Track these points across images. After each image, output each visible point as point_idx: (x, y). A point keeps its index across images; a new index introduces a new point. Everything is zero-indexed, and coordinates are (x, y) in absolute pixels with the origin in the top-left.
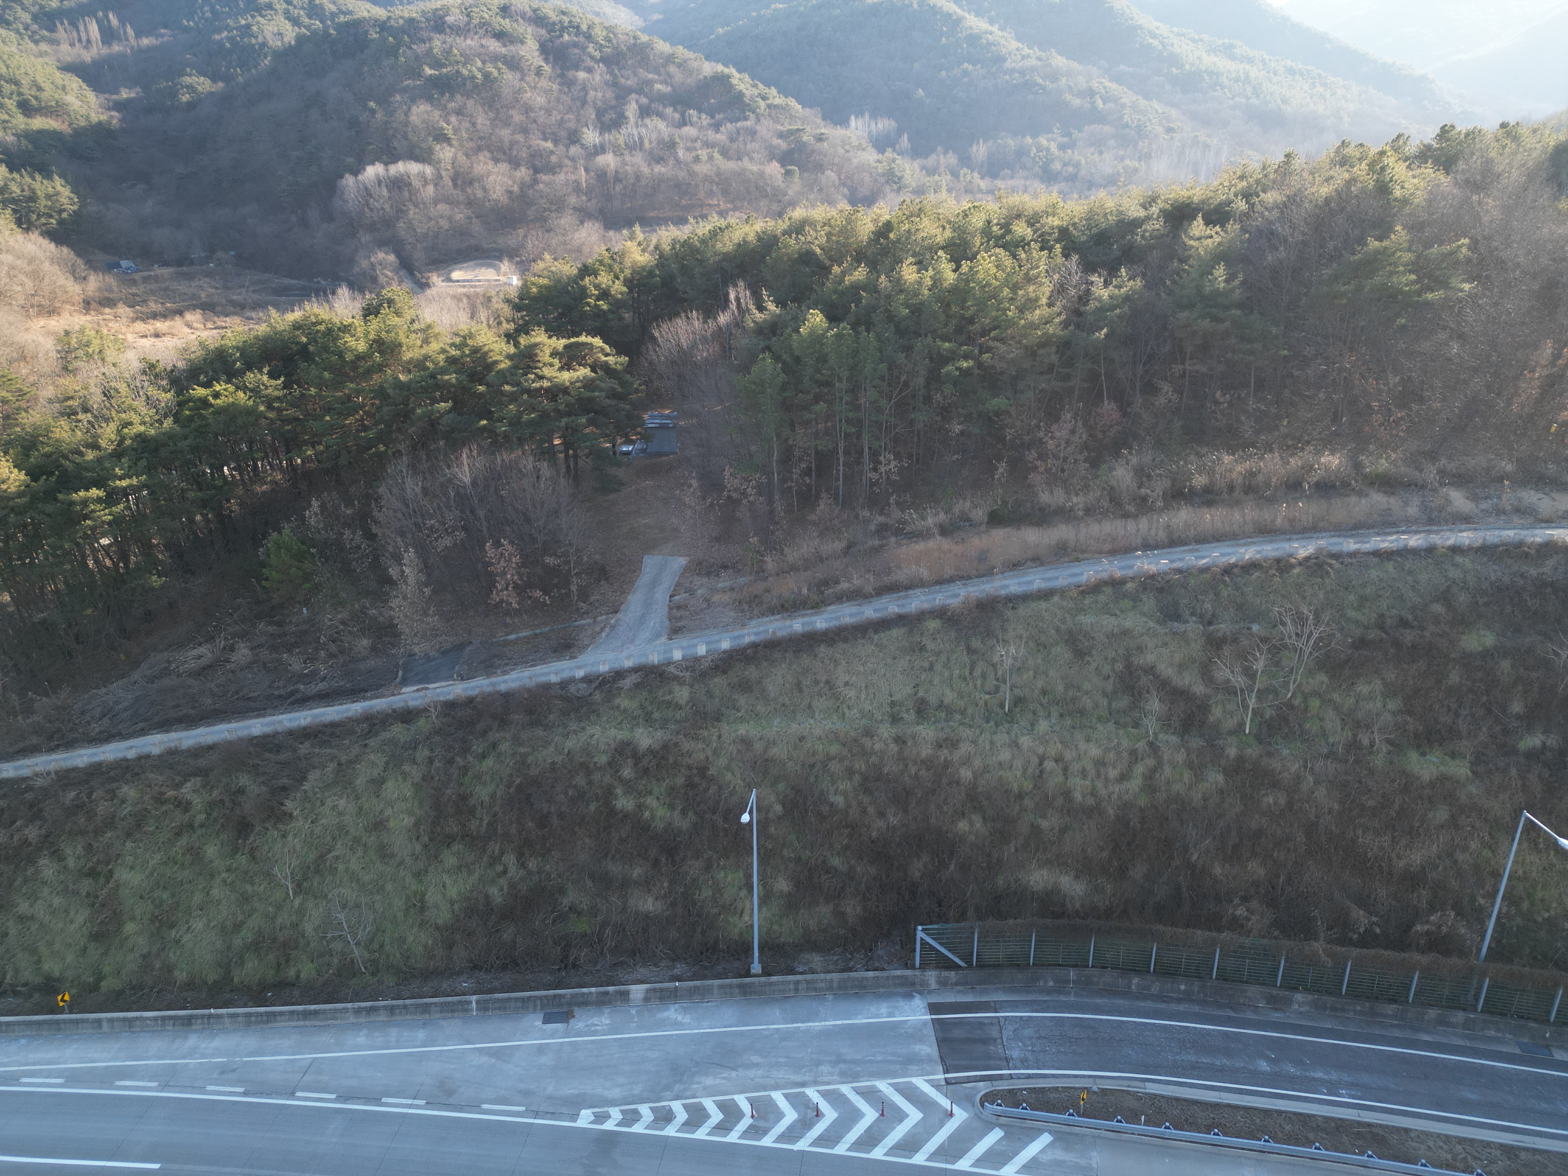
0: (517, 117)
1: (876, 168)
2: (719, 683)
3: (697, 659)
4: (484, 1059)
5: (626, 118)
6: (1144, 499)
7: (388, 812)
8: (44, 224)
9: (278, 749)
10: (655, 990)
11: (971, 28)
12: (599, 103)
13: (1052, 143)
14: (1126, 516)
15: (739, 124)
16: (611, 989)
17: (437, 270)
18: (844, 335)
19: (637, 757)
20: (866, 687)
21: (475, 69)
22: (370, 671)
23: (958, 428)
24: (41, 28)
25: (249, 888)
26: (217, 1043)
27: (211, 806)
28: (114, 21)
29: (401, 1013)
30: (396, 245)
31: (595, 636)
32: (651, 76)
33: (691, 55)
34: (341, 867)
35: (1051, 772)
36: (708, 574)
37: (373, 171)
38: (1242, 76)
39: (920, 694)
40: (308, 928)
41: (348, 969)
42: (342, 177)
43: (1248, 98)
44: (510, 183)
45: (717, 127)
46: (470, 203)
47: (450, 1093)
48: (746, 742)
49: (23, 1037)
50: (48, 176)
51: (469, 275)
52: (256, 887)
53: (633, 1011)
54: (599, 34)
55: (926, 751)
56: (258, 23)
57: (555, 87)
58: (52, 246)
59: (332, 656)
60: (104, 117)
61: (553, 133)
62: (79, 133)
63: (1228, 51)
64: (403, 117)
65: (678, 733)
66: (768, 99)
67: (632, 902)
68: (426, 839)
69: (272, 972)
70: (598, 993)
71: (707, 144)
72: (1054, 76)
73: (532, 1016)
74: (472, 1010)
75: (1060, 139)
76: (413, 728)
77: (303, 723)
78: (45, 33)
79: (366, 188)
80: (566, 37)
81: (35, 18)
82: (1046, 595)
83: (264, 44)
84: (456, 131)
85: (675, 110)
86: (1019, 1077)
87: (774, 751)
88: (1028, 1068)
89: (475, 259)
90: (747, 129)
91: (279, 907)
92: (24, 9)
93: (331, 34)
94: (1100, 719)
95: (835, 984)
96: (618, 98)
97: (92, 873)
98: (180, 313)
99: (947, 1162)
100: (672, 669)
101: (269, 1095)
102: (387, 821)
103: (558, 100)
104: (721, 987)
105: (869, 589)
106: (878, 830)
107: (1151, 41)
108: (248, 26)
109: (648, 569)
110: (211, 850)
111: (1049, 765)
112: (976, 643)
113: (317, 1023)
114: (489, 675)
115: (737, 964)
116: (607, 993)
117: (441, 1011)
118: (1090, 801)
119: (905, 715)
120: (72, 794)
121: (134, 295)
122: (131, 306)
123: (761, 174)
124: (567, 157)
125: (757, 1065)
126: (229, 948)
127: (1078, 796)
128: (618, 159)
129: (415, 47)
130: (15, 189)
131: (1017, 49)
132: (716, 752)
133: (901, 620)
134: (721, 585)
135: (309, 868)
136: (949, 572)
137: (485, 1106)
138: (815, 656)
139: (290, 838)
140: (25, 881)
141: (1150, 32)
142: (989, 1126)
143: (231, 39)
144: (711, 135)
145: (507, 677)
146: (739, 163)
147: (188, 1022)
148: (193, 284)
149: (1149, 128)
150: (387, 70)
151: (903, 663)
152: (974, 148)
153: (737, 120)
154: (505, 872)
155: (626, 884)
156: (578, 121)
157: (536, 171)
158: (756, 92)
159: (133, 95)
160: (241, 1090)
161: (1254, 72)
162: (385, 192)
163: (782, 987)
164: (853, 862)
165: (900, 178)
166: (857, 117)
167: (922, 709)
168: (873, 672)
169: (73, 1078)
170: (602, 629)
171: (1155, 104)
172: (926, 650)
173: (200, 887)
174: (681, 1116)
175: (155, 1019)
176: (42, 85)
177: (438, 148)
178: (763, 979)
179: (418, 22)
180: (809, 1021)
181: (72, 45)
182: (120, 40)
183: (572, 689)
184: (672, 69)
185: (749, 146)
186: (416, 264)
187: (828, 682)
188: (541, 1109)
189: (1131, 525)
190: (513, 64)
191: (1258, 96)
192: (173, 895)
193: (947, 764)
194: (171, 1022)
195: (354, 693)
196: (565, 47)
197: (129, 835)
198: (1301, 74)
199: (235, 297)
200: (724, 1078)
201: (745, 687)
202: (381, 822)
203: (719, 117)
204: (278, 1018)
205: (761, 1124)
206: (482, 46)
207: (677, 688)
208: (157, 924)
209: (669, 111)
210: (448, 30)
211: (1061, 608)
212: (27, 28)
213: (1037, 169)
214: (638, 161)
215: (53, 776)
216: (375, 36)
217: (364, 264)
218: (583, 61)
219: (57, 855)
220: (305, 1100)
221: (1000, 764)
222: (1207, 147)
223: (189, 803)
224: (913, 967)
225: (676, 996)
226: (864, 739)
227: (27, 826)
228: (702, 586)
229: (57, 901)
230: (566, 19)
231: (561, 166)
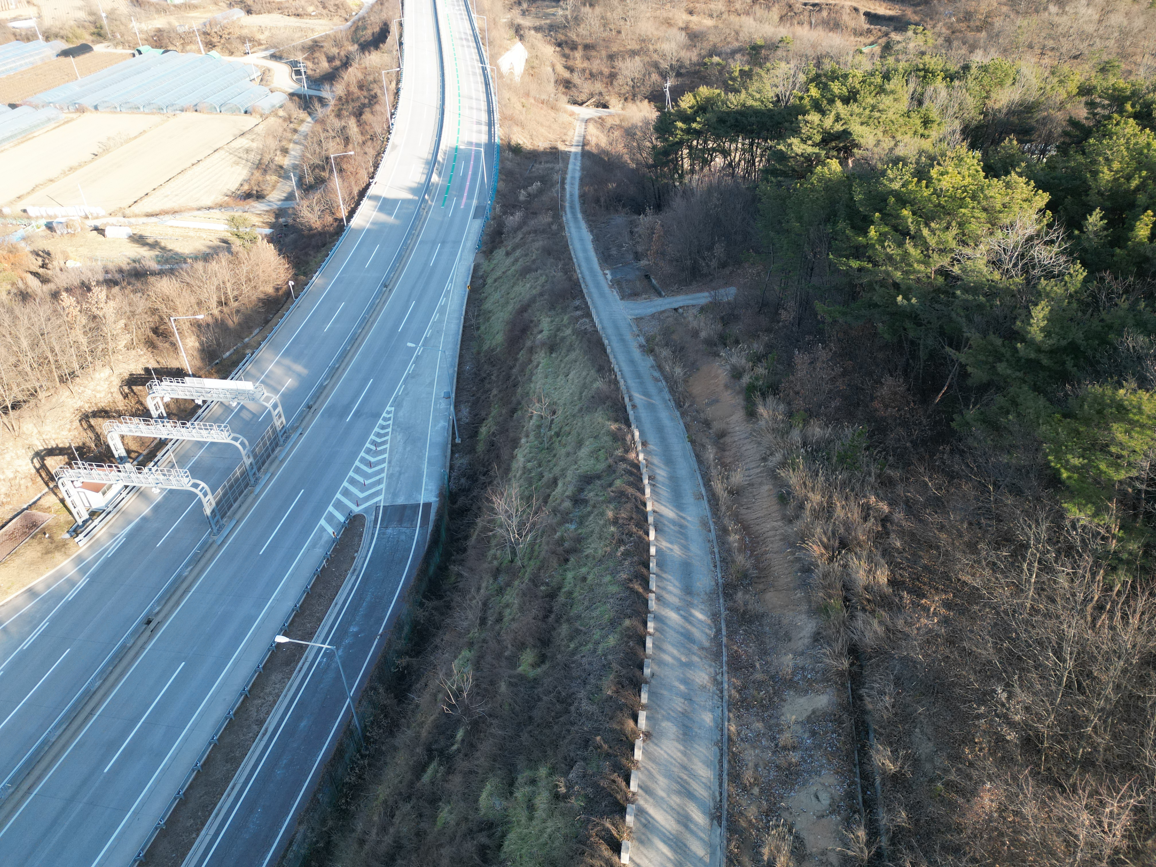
188: (399, 398)
200: (400, 441)
207: (571, 328)
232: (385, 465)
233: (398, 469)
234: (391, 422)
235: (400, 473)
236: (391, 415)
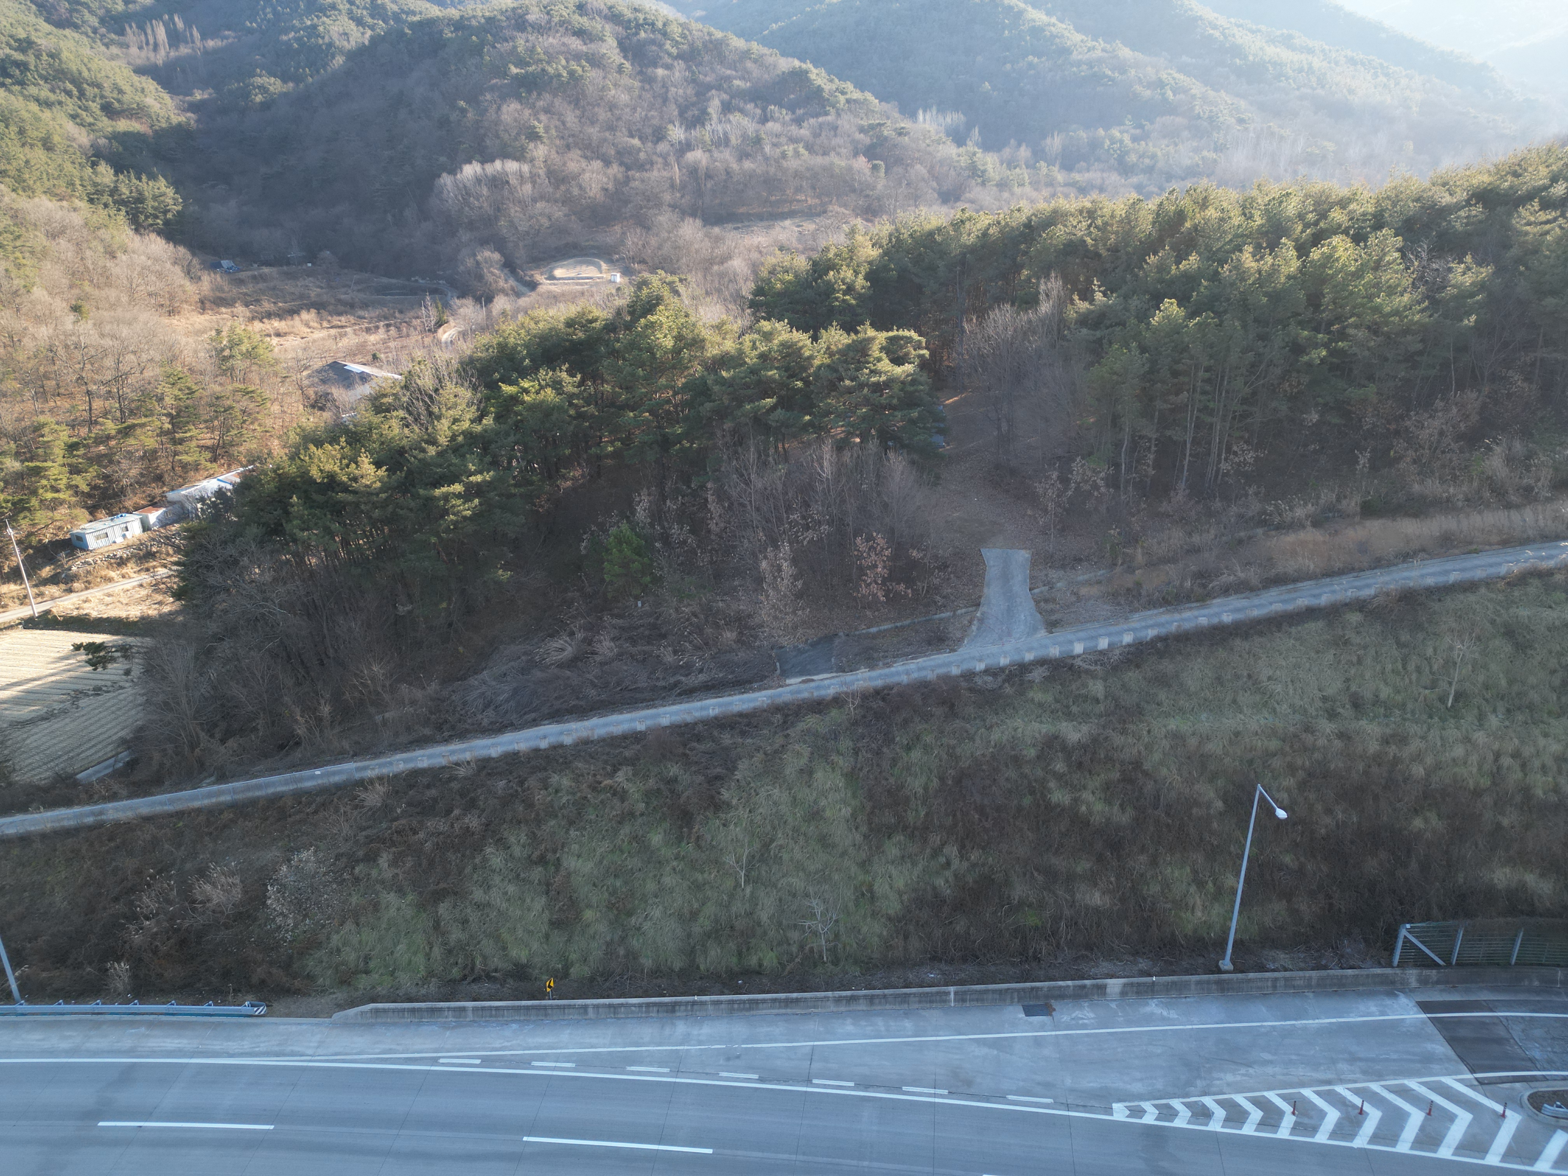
0: (603, 115)
1: (958, 161)
2: (1132, 676)
3: (1102, 653)
4: (985, 1050)
5: (708, 114)
6: (1529, 489)
7: (823, 802)
8: (152, 225)
9: (699, 738)
10: (1132, 984)
11: (1034, 20)
12: (681, 100)
13: (1125, 135)
14: (1509, 506)
15: (821, 119)
16: (1087, 982)
17: (538, 267)
18: (1210, 324)
19: (1066, 750)
20: (1292, 681)
21: (559, 67)
22: (746, 663)
23: (1315, 417)
24: (109, 31)
25: (700, 877)
26: (706, 1030)
27: (648, 795)
28: (180, 24)
29: (880, 1003)
30: (499, 244)
31: (965, 629)
32: (729, 72)
33: (766, 51)
34: (786, 856)
35: (1508, 769)
36: (1063, 567)
37: (470, 170)
38: (1306, 67)
39: (1354, 688)
40: (764, 917)
41: (812, 960)
42: (439, 176)
43: (1314, 89)
44: (605, 180)
45: (798, 121)
46: (567, 200)
47: (969, 1083)
48: (1177, 737)
49: (514, 1021)
50: (152, 177)
51: (572, 273)
52: (706, 875)
53: (1113, 1005)
54: (675, 30)
55: (1373, 747)
56: (324, 23)
57: (637, 84)
58: (171, 245)
59: (698, 648)
60: (182, 119)
61: (639, 130)
62: (160, 134)
63: (1287, 41)
64: (494, 116)
65: (1104, 727)
66: (846, 93)
67: (1078, 896)
68: (864, 829)
69: (735, 960)
70: (1075, 986)
71: (793, 140)
72: (1122, 68)
73: (1011, 1008)
74: (950, 1001)
75: (1133, 131)
76: (827, 719)
77: (712, 713)
78: (113, 36)
79: (465, 187)
80: (643, 34)
81: (102, 21)
82: (1470, 587)
83: (330, 45)
84: (547, 129)
85: (756, 106)
86: (1555, 1078)
87: (1211, 747)
88: (1558, 1070)
89: (574, 256)
90: (829, 124)
91: (732, 896)
92: (91, 12)
93: (406, 34)
94: (1550, 713)
95: (1314, 982)
96: (697, 94)
97: (542, 860)
98: (293, 312)
99: (1524, 1164)
100: (1078, 662)
101: (786, 1081)
102: (823, 811)
103: (640, 97)
104: (1198, 983)
105: (1255, 581)
106: (1326, 827)
107: (1211, 32)
108: (314, 27)
109: (992, 563)
110: (656, 839)
111: (1506, 761)
112: (1405, 637)
113: (799, 1011)
114: (872, 667)
115: (1201, 960)
116: (1084, 987)
117: (920, 1002)
118: (1553, 798)
119: (1341, 710)
120: (502, 784)
121: (246, 294)
122: (247, 306)
123: (850, 169)
124: (655, 153)
125: (1271, 1062)
126: (689, 936)
127: (1539, 793)
128: (707, 155)
129: (498, 46)
130: (125, 190)
131: (1082, 41)
132: (1149, 747)
133: (1310, 613)
134: (1080, 578)
135: (753, 857)
136: (1338, 565)
137: (1010, 1097)
138: (1232, 649)
139: (732, 827)
140: (475, 868)
141: (1210, 23)
142: (1551, 1130)
143: (298, 40)
144: (794, 130)
145: (893, 669)
146: (827, 158)
147: (672, 1008)
148: (299, 284)
149: (1221, 119)
150: (473, 69)
151: (1329, 657)
152: (1049, 141)
153: (817, 116)
154: (948, 864)
155: (1071, 879)
156: (662, 118)
157: (628, 168)
158: (834, 87)
159: (206, 96)
160: (756, 1077)
161: (1317, 63)
162: (485, 191)
163: (1259, 984)
164: (1302, 859)
165: (984, 172)
166: (925, 111)
167: (1357, 704)
168: (1297, 666)
169: (583, 1062)
170: (971, 622)
171: (1223, 93)
172: (1352, 645)
173: (651, 875)
174: (1220, 1113)
175: (640, 1005)
176: (123, 88)
177: (531, 146)
178: (1240, 976)
179: (499, 20)
180: (1301, 1019)
181: (140, 48)
182: (187, 42)
183: (979, 681)
184: (749, 65)
185: (833, 142)
186: (518, 262)
187: (1249, 676)
188: (1069, 1101)
189: (1515, 515)
190: (595, 61)
191: (1323, 87)
192: (626, 883)
193: (1396, 760)
194: (655, 1009)
195: (741, 684)
196: (643, 44)
197: (571, 823)
198: (1363, 64)
199: (343, 297)
200: (1243, 1075)
201: (1162, 681)
202: (818, 812)
203: (800, 112)
204: (761, 1006)
205: (1306, 1121)
206: (564, 44)
207: (1091, 683)
208: (615, 912)
209: (750, 106)
210: (529, 29)
211: (1491, 600)
212: (95, 31)
213: (1112, 161)
214: (726, 157)
215: (473, 764)
216: (450, 35)
217: (470, 263)
218: (661, 58)
219: (502, 843)
220: (821, 1087)
221: (1454, 760)
222: (1282, 138)
223: (625, 791)
224: (1390, 965)
225: (1153, 991)
226: (1304, 736)
227: (465, 815)
228: (1061, 580)
229: (511, 889)
230: (641, 16)
231: (652, 164)
232: (1340, 1089)
233: (1342, 1066)
234: (1176, 1103)
235: (1353, 1059)
236: (1147, 1106)
